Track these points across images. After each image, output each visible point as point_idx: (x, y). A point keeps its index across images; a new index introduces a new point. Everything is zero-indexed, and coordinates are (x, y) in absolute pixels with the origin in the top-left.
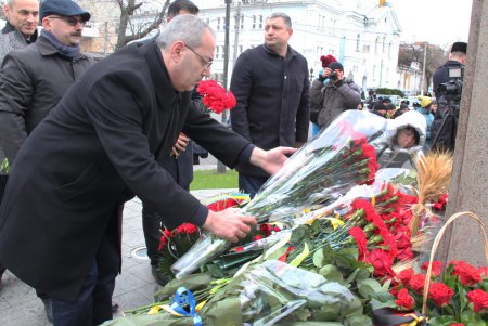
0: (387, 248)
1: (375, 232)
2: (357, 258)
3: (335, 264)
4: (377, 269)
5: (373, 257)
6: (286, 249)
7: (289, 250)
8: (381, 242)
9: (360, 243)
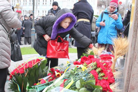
0: (107, 78)
1: (101, 72)
2: (95, 84)
3: (86, 87)
4: (103, 88)
5: (102, 83)
6: (63, 80)
7: (65, 81)
8: (104, 76)
9: (95, 76)
